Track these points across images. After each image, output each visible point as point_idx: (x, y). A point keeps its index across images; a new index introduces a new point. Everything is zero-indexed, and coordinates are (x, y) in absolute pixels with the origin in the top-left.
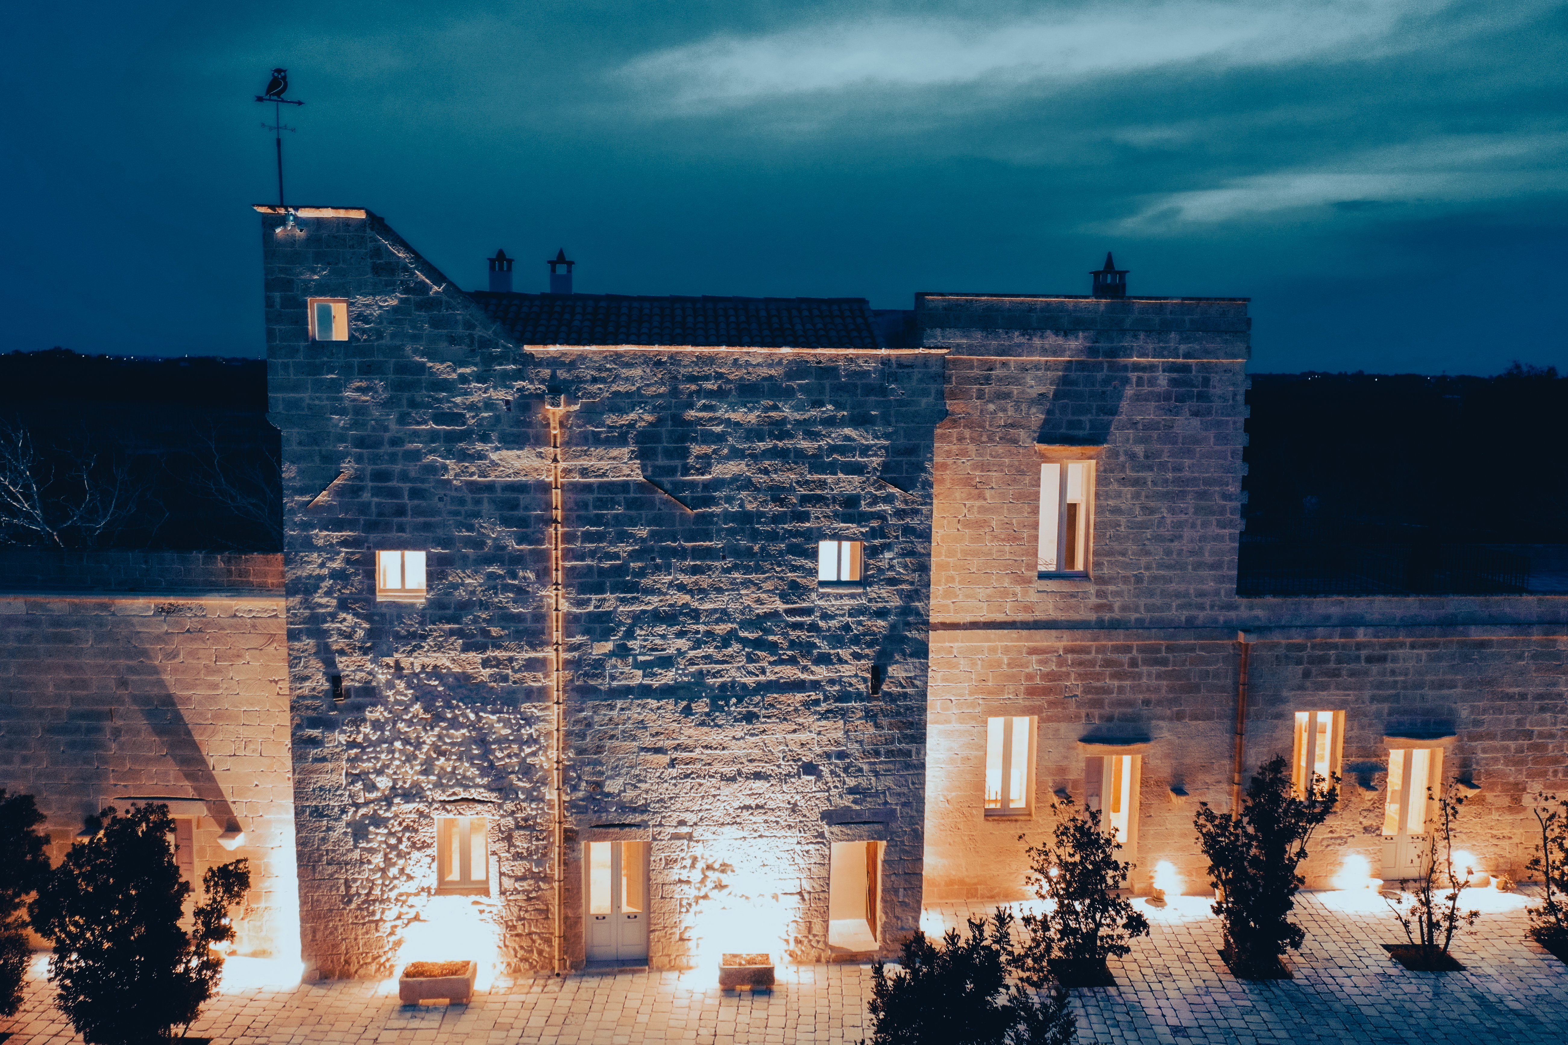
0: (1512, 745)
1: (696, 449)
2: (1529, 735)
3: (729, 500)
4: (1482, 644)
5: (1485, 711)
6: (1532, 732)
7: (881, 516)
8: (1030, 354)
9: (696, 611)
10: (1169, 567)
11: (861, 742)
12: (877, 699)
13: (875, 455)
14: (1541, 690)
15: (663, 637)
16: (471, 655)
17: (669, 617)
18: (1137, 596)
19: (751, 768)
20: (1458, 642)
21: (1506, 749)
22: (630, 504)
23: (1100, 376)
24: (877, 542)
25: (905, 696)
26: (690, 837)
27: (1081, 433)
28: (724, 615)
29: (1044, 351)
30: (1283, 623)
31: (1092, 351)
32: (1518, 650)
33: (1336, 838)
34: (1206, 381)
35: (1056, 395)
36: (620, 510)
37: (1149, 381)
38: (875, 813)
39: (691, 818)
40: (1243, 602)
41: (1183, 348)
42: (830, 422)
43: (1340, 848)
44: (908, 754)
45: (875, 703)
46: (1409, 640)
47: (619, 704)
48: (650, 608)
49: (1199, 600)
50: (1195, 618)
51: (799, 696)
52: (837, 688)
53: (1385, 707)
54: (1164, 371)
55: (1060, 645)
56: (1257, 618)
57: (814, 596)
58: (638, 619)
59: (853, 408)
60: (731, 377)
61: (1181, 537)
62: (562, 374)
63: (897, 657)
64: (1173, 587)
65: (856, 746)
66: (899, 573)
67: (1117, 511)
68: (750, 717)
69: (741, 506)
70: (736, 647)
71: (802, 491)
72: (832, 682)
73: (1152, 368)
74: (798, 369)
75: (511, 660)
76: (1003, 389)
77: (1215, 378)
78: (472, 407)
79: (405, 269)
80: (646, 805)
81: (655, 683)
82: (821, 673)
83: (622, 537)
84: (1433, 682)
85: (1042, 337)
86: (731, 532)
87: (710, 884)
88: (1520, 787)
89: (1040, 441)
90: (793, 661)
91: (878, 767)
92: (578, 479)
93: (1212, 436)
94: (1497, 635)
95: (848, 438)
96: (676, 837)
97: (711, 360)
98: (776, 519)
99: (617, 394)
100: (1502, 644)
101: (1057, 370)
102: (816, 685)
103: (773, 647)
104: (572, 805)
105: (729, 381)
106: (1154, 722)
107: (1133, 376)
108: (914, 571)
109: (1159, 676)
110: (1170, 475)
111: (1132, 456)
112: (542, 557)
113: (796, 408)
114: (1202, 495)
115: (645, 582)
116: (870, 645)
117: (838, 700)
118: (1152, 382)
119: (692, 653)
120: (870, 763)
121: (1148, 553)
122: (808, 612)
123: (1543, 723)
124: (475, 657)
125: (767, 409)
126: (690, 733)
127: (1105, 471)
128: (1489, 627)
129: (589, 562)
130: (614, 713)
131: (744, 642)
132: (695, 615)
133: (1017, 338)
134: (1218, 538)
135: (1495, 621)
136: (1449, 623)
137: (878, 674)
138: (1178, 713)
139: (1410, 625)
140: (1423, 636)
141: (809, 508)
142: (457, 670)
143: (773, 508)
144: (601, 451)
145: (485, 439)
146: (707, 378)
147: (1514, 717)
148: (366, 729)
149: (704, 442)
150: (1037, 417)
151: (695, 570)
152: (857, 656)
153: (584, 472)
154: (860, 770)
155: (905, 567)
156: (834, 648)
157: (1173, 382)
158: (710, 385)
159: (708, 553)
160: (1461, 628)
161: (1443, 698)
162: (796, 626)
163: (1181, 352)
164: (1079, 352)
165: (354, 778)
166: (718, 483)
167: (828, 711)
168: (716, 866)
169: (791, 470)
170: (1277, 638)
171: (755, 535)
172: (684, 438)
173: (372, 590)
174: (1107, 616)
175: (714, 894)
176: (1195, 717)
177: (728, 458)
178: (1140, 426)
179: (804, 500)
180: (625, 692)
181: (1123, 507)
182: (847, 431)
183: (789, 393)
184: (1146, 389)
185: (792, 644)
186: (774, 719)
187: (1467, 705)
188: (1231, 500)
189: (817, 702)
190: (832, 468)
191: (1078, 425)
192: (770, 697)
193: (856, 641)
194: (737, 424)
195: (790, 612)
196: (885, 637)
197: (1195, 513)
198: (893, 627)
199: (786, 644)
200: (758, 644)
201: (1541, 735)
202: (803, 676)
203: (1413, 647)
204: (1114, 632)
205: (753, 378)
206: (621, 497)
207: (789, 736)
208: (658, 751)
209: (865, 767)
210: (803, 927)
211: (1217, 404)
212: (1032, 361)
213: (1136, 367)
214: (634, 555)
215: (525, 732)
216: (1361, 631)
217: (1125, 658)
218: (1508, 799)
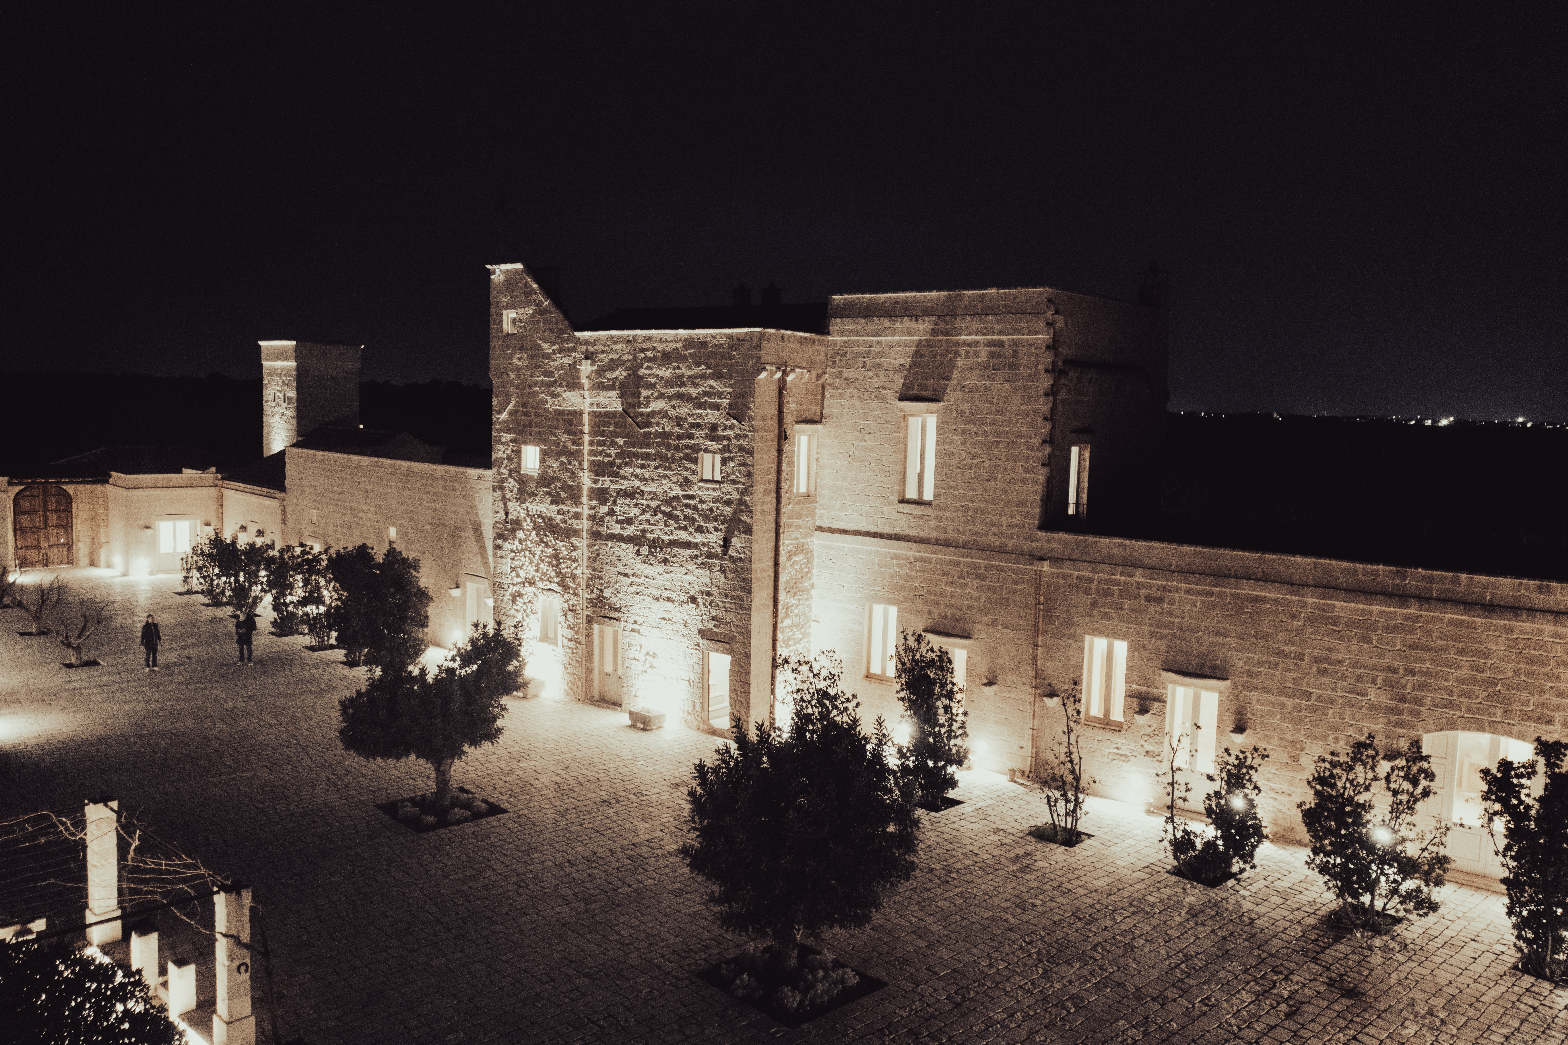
0: (1289, 703)
1: (645, 393)
2: (1307, 696)
3: (658, 424)
4: (1256, 599)
5: (1259, 664)
6: (1311, 693)
7: (728, 438)
8: (894, 335)
9: (642, 491)
10: (986, 501)
11: (718, 587)
12: (726, 559)
13: (725, 398)
14: (1321, 653)
15: (629, 506)
16: (554, 506)
17: (630, 494)
18: (964, 523)
19: (666, 594)
20: (1232, 594)
21: (1283, 705)
22: (617, 425)
23: (940, 350)
24: (726, 455)
25: (741, 559)
26: (638, 631)
27: (926, 394)
28: (654, 495)
29: (903, 333)
30: (1074, 557)
31: (934, 332)
32: (1294, 611)
33: (1121, 755)
34: (1015, 354)
35: (912, 366)
36: (612, 428)
37: (974, 354)
38: (725, 635)
39: (640, 620)
40: (1043, 535)
41: (997, 328)
42: (703, 377)
43: (1124, 764)
44: (742, 599)
45: (725, 562)
46: (1184, 586)
47: (610, 544)
48: (623, 488)
49: (1009, 531)
50: (1007, 545)
51: (689, 552)
52: (706, 549)
53: (1164, 644)
54: (984, 346)
55: (913, 554)
56: (1053, 550)
57: (695, 487)
58: (618, 493)
59: (715, 367)
60: (659, 349)
61: (996, 478)
62: (590, 349)
63: (736, 533)
64: (990, 517)
65: (716, 589)
66: (737, 477)
67: (951, 455)
68: (665, 561)
69: (663, 428)
70: (660, 516)
71: (690, 420)
72: (704, 544)
73: (977, 343)
74: (689, 343)
75: (568, 511)
76: (878, 361)
77: (1022, 351)
78: (556, 368)
79: (536, 293)
80: (620, 608)
81: (625, 533)
82: (699, 538)
83: (613, 444)
84: (1207, 628)
85: (901, 322)
86: (658, 444)
87: (648, 665)
88: (1298, 746)
89: (901, 399)
90: (685, 528)
91: (727, 605)
92: (596, 409)
93: (1019, 397)
94: (1271, 593)
95: (712, 387)
96: (633, 630)
97: (649, 339)
98: (679, 437)
99: (611, 360)
100: (1275, 601)
101: (912, 346)
102: (696, 546)
103: (676, 518)
104: (590, 601)
105: (658, 352)
106: (976, 625)
107: (962, 350)
108: (745, 476)
109: (979, 588)
110: (988, 428)
111: (962, 413)
112: (580, 452)
113: (689, 368)
114: (1013, 445)
115: (622, 472)
116: (723, 523)
117: (707, 557)
118: (976, 355)
119: (641, 518)
120: (723, 602)
121: (972, 490)
122: (692, 497)
123: (1323, 686)
124: (555, 508)
125: (675, 369)
126: (640, 567)
127: (943, 423)
128: (1262, 583)
129: (599, 458)
130: (608, 549)
131: (663, 512)
132: (642, 493)
133: (886, 322)
134: (1025, 481)
135: (1268, 579)
136: (1221, 575)
137: (726, 544)
138: (993, 620)
139: (1184, 572)
140: (1195, 583)
141: (693, 431)
142: (548, 515)
143: (677, 430)
144: (603, 393)
145: (561, 386)
146: (648, 349)
147: (1291, 675)
148: (517, 542)
149: (647, 389)
150: (899, 381)
151: (643, 467)
152: (716, 529)
153: (598, 405)
154: (718, 606)
155: (740, 473)
156: (705, 522)
157: (992, 355)
158: (650, 354)
159: (647, 457)
160: (1233, 581)
161: (1216, 644)
162: (688, 506)
163: (996, 330)
164: (926, 333)
165: (513, 569)
166: (653, 414)
167: (702, 564)
168: (651, 653)
169: (685, 406)
170: (1067, 569)
171: (668, 447)
172: (638, 386)
173: (520, 467)
174: (943, 536)
175: (649, 670)
176: (1006, 627)
177: (658, 398)
178: (967, 389)
179: (692, 425)
180: (611, 537)
181: (955, 451)
182: (712, 382)
183: (684, 359)
184: (971, 361)
185: (686, 518)
186: (676, 565)
187: (1241, 655)
188: (1034, 450)
189: (696, 557)
190: (703, 406)
191: (925, 387)
192: (675, 550)
193: (715, 519)
194: (662, 377)
195: (685, 497)
196: (731, 519)
197: (1007, 460)
198: (734, 512)
199: (682, 517)
200: (670, 515)
201: (1319, 698)
202: (691, 539)
203: (1188, 592)
204: (946, 549)
205: (668, 349)
206: (612, 420)
207: (684, 577)
208: (626, 575)
209: (721, 604)
210: (691, 704)
211: (1023, 372)
212: (896, 341)
213: (966, 344)
214: (618, 456)
215: (574, 554)
216: (1139, 572)
217: (956, 571)
218: (1286, 755)
